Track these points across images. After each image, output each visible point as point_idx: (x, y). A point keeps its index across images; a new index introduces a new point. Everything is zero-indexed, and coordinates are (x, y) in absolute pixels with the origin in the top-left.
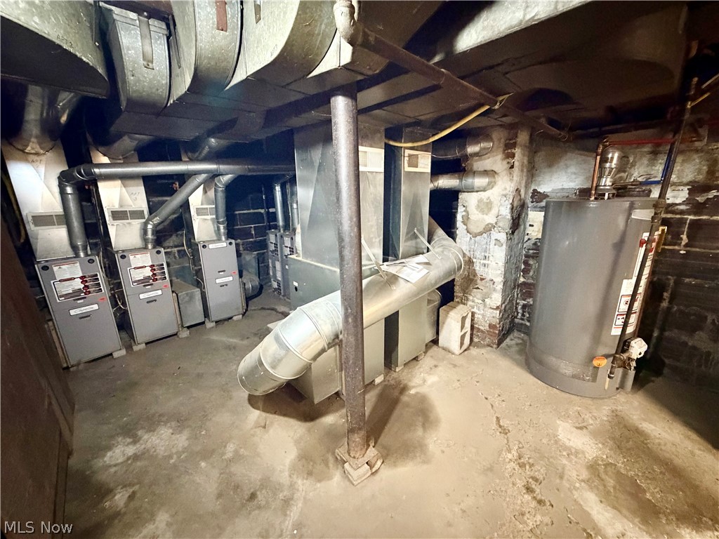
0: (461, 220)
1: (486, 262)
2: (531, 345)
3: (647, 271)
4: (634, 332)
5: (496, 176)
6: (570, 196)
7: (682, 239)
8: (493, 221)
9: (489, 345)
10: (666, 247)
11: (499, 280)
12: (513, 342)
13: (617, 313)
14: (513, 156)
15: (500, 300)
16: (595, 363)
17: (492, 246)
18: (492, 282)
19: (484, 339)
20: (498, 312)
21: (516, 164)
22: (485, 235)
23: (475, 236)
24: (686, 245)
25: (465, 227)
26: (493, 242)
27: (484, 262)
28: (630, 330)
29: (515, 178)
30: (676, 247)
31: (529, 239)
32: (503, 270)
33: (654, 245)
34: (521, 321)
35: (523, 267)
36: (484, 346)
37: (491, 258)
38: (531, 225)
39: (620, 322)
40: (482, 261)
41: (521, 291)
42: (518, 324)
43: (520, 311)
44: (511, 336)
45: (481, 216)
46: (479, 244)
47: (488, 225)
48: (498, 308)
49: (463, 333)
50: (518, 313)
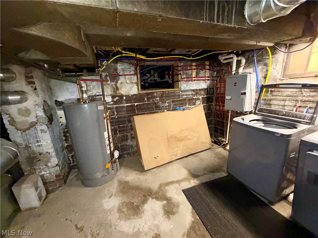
0: (8, 123)
1: (40, 144)
2: (81, 174)
3: (109, 127)
4: (114, 149)
5: (26, 94)
6: (74, 102)
7: (115, 113)
8: (35, 120)
9: (59, 187)
10: (112, 117)
11: (52, 150)
12: (73, 176)
13: (107, 145)
14: (34, 83)
15: (57, 160)
16: (107, 167)
17: (40, 134)
18: (48, 153)
19: (55, 185)
20: (58, 167)
21: (37, 87)
22: (32, 129)
23: (25, 131)
24: (117, 115)
25: (14, 127)
26: (39, 132)
27: (38, 144)
28: (112, 149)
29: (40, 95)
30: (115, 116)
31: (62, 124)
32: (52, 144)
33: (108, 117)
34: (73, 164)
35: (64, 138)
36: (57, 188)
37: (42, 141)
38: (60, 118)
39: (108, 148)
40: (36, 144)
41: (68, 150)
42: (73, 166)
43: (71, 159)
44: (71, 174)
45: (23, 118)
46: (30, 135)
47: (31, 123)
48: (57, 165)
49: (38, 192)
50: (70, 161)
